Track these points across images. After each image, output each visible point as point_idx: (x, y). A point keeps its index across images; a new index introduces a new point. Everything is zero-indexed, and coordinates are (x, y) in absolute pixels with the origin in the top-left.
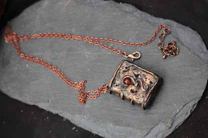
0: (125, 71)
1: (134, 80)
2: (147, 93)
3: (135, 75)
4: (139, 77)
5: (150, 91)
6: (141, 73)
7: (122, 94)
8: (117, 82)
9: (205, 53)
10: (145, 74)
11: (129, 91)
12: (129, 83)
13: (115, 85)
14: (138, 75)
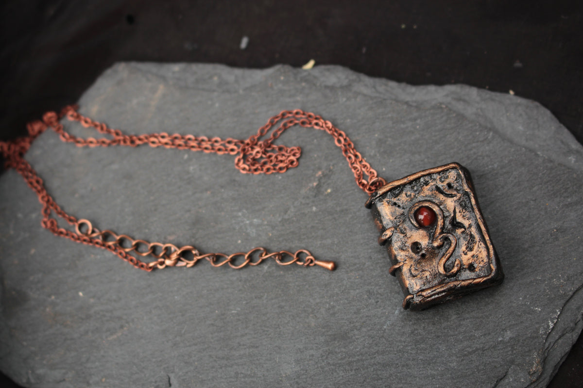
0: (441, 192)
1: (443, 228)
2: (441, 283)
3: (454, 218)
4: (459, 231)
5: (451, 285)
6: (470, 226)
7: (388, 233)
8: (403, 199)
9: (578, 152)
10: (477, 237)
11: (409, 243)
12: (426, 224)
13: (395, 200)
14: (460, 225)
